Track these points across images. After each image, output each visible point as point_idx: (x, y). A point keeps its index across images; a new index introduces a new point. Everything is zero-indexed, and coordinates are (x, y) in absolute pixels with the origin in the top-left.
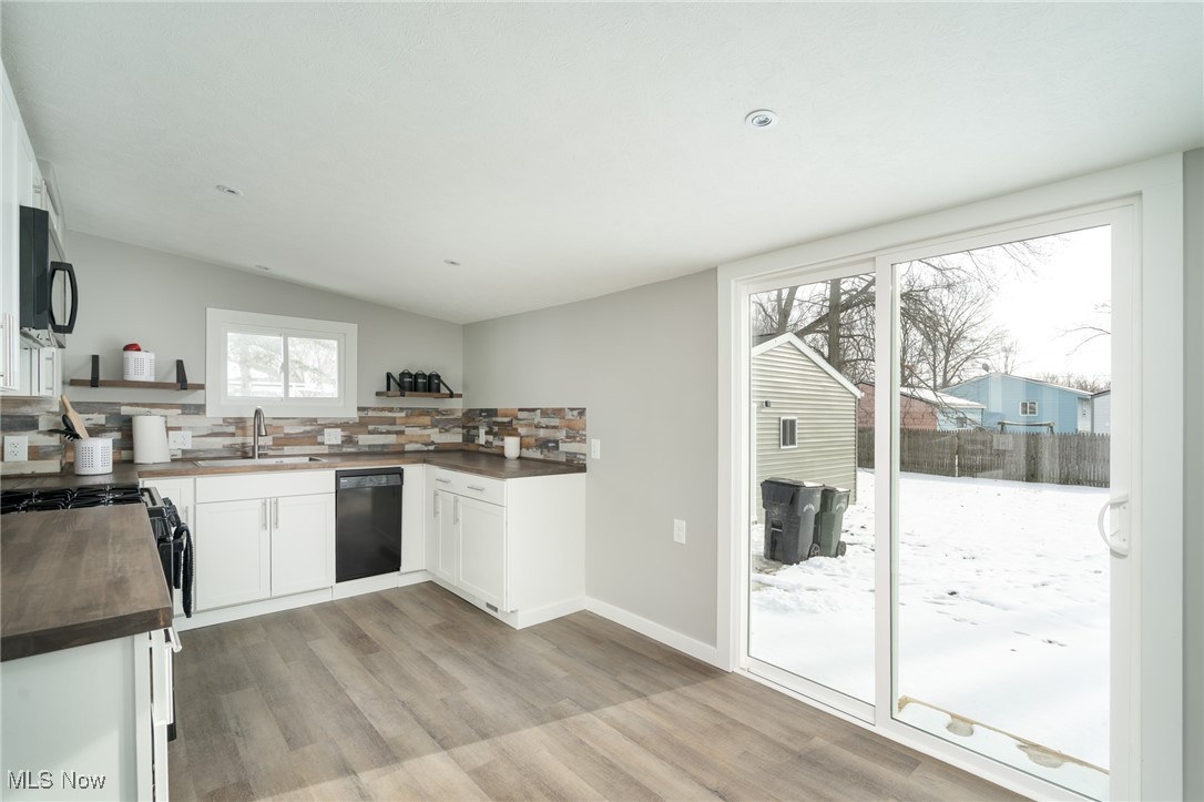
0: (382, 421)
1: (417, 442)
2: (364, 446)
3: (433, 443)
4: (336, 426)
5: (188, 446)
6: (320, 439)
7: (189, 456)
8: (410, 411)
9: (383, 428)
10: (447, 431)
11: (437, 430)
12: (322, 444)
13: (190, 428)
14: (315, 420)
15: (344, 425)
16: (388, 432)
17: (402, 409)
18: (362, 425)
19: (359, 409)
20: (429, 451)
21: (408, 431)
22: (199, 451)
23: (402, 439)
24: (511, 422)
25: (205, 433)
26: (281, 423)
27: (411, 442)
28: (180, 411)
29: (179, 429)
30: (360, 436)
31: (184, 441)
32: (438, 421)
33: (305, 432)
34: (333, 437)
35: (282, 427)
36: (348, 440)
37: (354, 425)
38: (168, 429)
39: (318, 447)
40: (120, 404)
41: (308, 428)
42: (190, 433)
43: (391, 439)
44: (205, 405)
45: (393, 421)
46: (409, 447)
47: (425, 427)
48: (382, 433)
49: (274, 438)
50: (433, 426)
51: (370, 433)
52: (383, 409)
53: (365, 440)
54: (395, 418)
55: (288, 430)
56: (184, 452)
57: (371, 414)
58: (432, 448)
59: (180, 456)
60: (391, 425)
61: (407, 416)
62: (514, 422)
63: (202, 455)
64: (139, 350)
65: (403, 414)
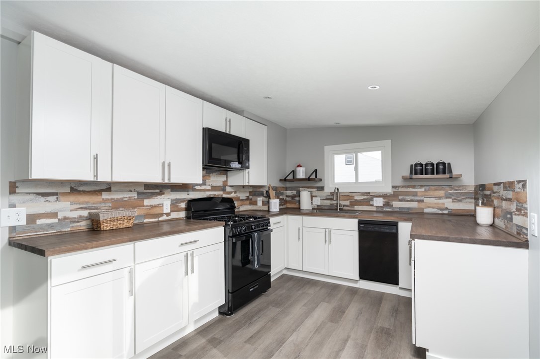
0: (407, 194)
1: (433, 208)
2: (397, 208)
3: (446, 209)
4: (380, 196)
5: (319, 204)
6: (371, 203)
7: (319, 208)
8: (428, 188)
9: (408, 198)
10: (460, 201)
11: (451, 200)
12: (372, 205)
13: (320, 196)
14: (369, 193)
15: (384, 196)
16: (412, 201)
17: (421, 186)
18: (395, 196)
19: (393, 187)
20: (443, 214)
21: (426, 200)
22: (322, 206)
23: (422, 205)
24: (490, 195)
25: (324, 199)
26: (353, 194)
27: (429, 207)
28: (316, 189)
29: (316, 196)
30: (394, 202)
31: (317, 201)
32: (450, 194)
33: (364, 199)
34: (379, 202)
35: (354, 196)
36: (387, 204)
37: (390, 196)
38: (312, 197)
39: (371, 207)
40: (300, 187)
41: (366, 197)
42: (319, 198)
43: (414, 205)
44: (324, 187)
45: (415, 194)
46: (426, 210)
47: (440, 198)
48: (407, 201)
49: (350, 202)
50: (447, 197)
51: (400, 200)
52: (408, 187)
53: (396, 204)
54: (416, 192)
55: (356, 198)
56: (318, 206)
57: (400, 189)
58: (446, 212)
59: (316, 208)
60: (414, 196)
61: (425, 190)
62: (492, 194)
63: (323, 208)
64: (301, 167)
65: (423, 190)
